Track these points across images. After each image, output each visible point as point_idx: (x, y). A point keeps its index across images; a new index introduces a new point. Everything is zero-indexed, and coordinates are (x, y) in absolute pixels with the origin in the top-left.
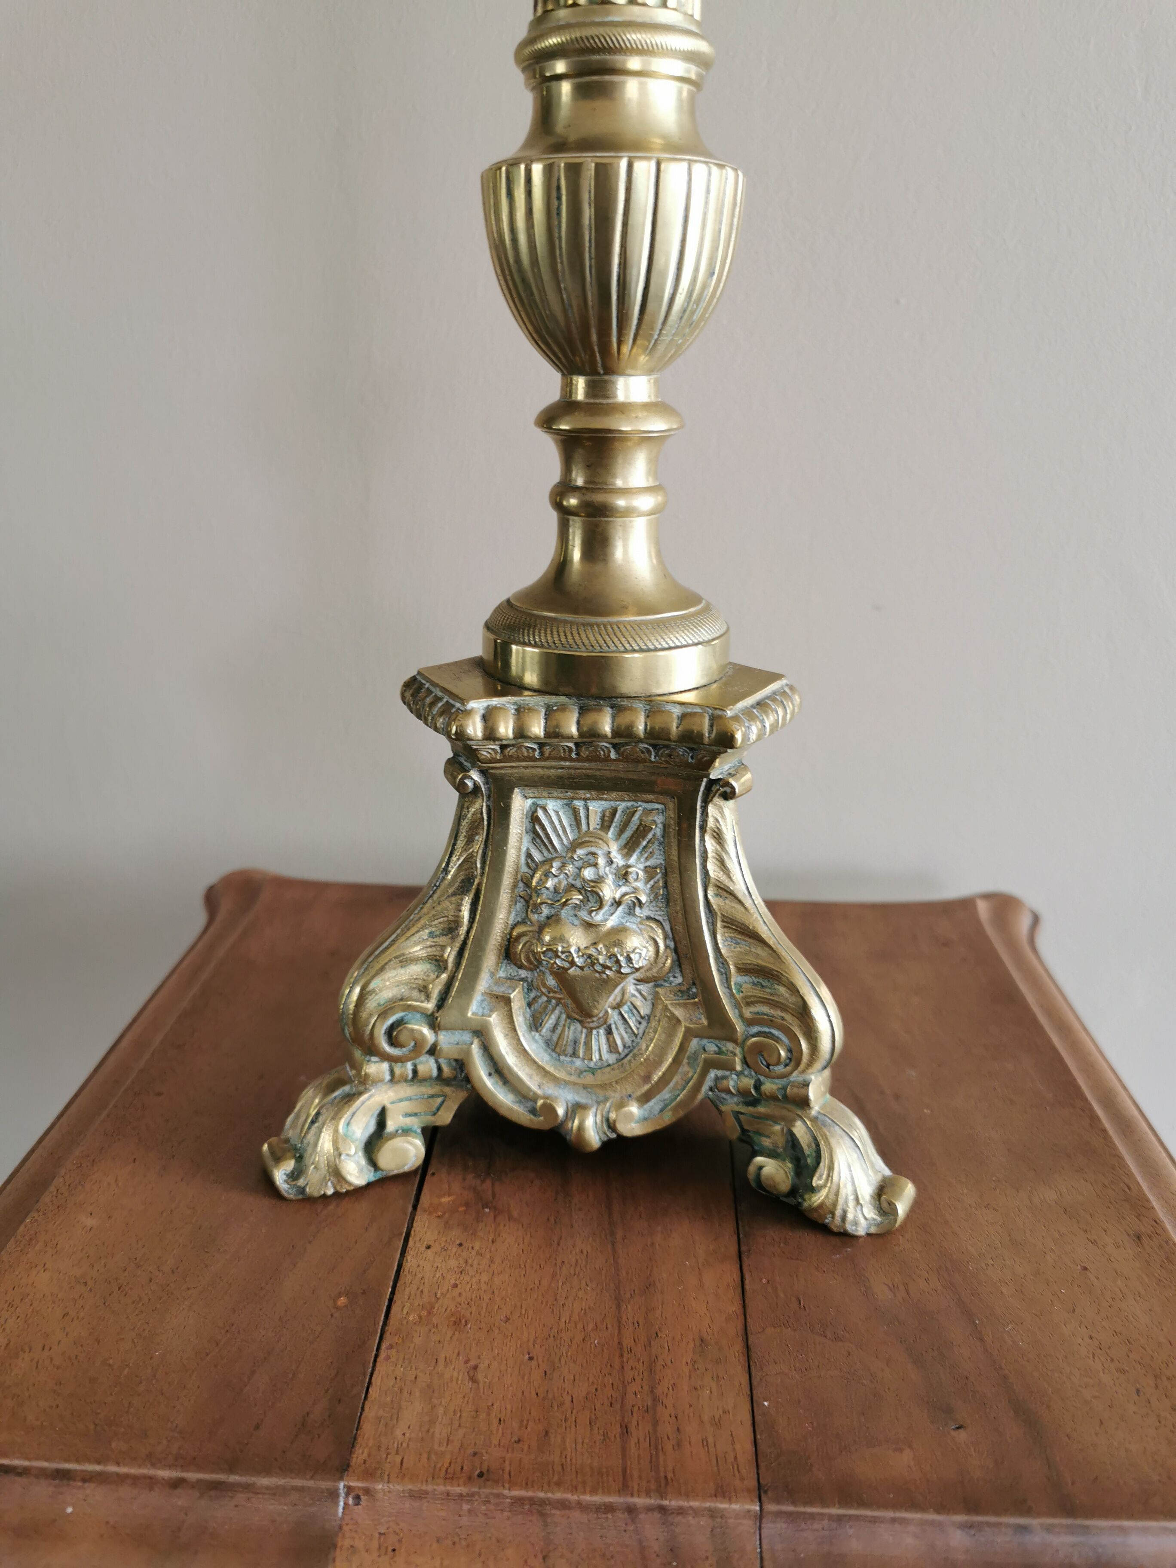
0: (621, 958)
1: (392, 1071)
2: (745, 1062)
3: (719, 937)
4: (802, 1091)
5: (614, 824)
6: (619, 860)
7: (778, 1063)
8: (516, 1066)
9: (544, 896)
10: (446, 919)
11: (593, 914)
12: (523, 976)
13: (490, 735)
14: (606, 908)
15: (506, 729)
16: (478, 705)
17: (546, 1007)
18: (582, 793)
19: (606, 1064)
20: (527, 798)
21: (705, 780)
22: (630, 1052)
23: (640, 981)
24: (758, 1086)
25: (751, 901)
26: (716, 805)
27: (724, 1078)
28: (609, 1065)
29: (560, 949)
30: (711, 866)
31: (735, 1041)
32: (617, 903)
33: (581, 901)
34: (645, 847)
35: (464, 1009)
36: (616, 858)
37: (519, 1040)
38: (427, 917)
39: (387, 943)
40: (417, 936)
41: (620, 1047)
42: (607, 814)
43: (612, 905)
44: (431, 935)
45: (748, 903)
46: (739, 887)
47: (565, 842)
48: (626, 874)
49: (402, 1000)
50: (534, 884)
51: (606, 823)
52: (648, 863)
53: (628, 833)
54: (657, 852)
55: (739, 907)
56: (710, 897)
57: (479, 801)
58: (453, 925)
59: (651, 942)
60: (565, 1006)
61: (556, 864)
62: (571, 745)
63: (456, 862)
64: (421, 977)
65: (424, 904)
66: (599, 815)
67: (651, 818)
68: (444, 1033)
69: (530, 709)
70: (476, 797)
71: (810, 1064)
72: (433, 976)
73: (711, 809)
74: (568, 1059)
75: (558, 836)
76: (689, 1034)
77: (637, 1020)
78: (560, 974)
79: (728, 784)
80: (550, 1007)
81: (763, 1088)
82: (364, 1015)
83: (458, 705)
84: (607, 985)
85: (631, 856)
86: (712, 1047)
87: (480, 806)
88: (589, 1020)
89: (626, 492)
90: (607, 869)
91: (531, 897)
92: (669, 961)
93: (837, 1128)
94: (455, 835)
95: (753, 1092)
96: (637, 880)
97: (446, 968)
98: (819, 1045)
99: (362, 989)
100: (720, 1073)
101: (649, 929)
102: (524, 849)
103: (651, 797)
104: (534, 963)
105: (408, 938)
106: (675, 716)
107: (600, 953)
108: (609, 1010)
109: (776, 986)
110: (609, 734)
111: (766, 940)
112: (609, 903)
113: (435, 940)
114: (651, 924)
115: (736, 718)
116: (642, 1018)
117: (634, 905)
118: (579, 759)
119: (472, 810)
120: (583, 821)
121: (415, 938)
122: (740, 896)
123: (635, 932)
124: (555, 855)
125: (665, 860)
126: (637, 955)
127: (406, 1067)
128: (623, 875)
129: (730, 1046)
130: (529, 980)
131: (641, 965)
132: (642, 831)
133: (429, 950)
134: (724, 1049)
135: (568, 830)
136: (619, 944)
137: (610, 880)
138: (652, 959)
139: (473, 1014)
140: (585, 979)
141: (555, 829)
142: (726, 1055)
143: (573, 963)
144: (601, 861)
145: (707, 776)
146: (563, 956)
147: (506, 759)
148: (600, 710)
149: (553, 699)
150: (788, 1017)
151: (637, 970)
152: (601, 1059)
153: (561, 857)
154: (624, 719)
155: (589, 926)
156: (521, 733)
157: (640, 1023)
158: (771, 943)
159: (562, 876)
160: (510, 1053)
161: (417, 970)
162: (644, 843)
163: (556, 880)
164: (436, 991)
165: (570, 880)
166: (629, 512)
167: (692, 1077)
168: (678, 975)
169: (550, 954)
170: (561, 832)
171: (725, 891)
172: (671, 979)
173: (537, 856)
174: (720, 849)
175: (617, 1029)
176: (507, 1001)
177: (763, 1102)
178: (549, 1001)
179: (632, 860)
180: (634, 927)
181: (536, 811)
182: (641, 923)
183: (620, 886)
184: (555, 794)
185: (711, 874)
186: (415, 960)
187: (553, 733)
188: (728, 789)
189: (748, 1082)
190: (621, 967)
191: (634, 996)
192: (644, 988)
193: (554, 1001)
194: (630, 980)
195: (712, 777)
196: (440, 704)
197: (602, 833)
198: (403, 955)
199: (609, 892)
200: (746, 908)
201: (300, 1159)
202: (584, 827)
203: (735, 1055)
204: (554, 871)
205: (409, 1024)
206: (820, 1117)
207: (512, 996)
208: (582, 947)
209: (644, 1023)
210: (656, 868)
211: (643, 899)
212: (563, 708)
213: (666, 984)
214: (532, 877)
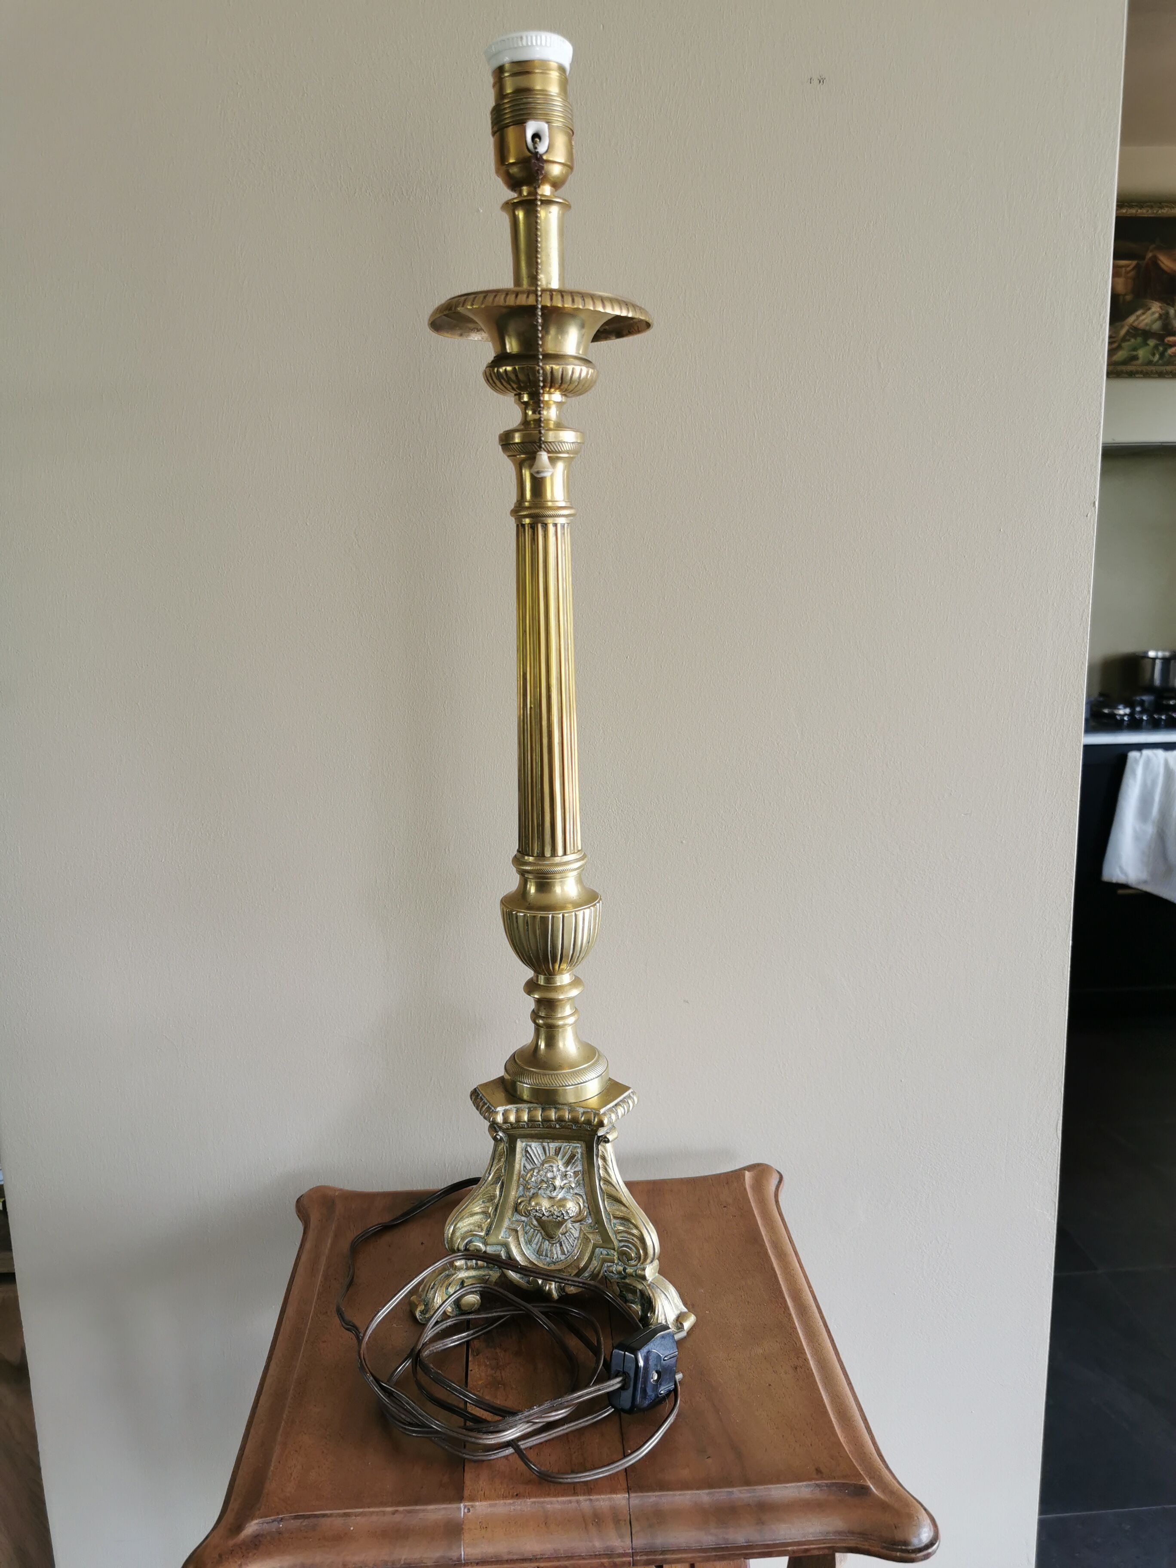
0: (564, 1212)
1: (466, 1264)
2: (619, 1259)
3: (606, 1202)
4: (642, 1273)
5: (560, 1153)
6: (562, 1169)
7: (632, 1260)
8: (521, 1261)
9: (531, 1185)
10: (489, 1195)
11: (552, 1193)
12: (523, 1220)
13: (506, 1121)
14: (557, 1190)
15: (512, 1118)
16: (500, 1109)
17: (533, 1234)
18: (546, 1140)
19: (560, 1260)
20: (523, 1142)
21: (596, 1136)
22: (570, 1254)
23: (574, 1222)
24: (625, 1269)
25: (618, 1186)
26: (602, 1145)
27: (611, 1266)
28: (561, 1261)
29: (538, 1208)
30: (601, 1172)
31: (614, 1249)
32: (562, 1188)
33: (547, 1187)
34: (573, 1163)
35: (497, 1237)
36: (561, 1168)
37: (522, 1249)
38: (481, 1194)
39: (464, 1207)
40: (477, 1203)
41: (566, 1252)
42: (557, 1149)
43: (560, 1188)
44: (483, 1202)
45: (617, 1187)
46: (614, 1181)
47: (540, 1160)
48: (566, 1175)
49: (471, 1231)
50: (527, 1179)
51: (557, 1152)
52: (576, 1170)
53: (567, 1157)
54: (579, 1165)
55: (614, 1189)
56: (601, 1185)
57: (503, 1144)
58: (493, 1198)
59: (577, 1205)
60: (541, 1233)
61: (536, 1171)
62: (540, 1123)
63: (494, 1170)
64: (479, 1221)
65: (481, 1188)
66: (554, 1149)
67: (575, 1151)
68: (489, 1246)
69: (522, 1110)
70: (501, 1142)
71: (645, 1260)
72: (484, 1221)
73: (600, 1147)
74: (544, 1258)
75: (537, 1158)
76: (595, 1247)
77: (573, 1240)
78: (539, 1220)
79: (606, 1137)
80: (535, 1234)
81: (627, 1271)
82: (455, 1239)
83: (493, 1108)
84: (560, 1224)
85: (568, 1167)
86: (605, 1252)
87: (502, 1146)
88: (552, 1240)
89: (562, 1018)
90: (558, 1173)
91: (526, 1185)
92: (586, 1213)
93: (659, 1290)
94: (493, 1158)
95: (623, 1273)
96: (570, 1177)
97: (490, 1217)
98: (648, 1251)
99: (454, 1227)
100: (609, 1264)
101: (576, 1199)
102: (522, 1164)
103: (575, 1142)
104: (527, 1214)
105: (473, 1204)
106: (580, 1113)
107: (554, 1210)
108: (560, 1235)
109: (630, 1225)
110: (554, 1120)
111: (625, 1204)
112: (559, 1188)
113: (485, 1204)
114: (577, 1196)
115: (604, 1114)
116: (575, 1238)
117: (570, 1189)
118: (544, 1128)
119: (500, 1148)
120: (547, 1152)
121: (476, 1204)
122: (614, 1184)
123: (570, 1200)
124: (535, 1166)
125: (583, 1168)
126: (571, 1211)
127: (472, 1262)
128: (565, 1176)
129: (612, 1251)
130: (526, 1221)
131: (572, 1215)
132: (572, 1156)
133: (482, 1209)
134: (610, 1253)
135: (541, 1156)
136: (564, 1206)
137: (559, 1178)
138: (578, 1212)
139: (502, 1237)
140: (550, 1222)
141: (535, 1155)
142: (611, 1256)
143: (544, 1215)
144: (555, 1169)
145: (597, 1135)
146: (539, 1212)
147: (513, 1128)
148: (550, 1110)
149: (532, 1105)
150: (635, 1239)
151: (571, 1217)
152: (558, 1257)
153: (538, 1167)
154: (561, 1113)
155: (551, 1198)
156: (518, 1120)
157: (574, 1241)
158: (627, 1205)
159: (538, 1176)
160: (518, 1255)
161: (477, 1218)
162: (573, 1161)
163: (536, 1178)
164: (485, 1227)
165: (542, 1178)
166: (564, 1025)
167: (597, 1266)
168: (590, 1219)
169: (534, 1211)
170: (538, 1157)
171: (608, 1182)
172: (587, 1221)
173: (529, 1167)
174: (605, 1164)
175: (564, 1243)
176: (517, 1231)
177: (628, 1278)
178: (534, 1231)
179: (569, 1168)
180: (570, 1198)
181: (526, 1148)
182: (573, 1196)
183: (563, 1180)
184: (535, 1141)
185: (602, 1175)
186: (477, 1213)
187: (531, 1120)
188: (606, 1139)
189: (621, 1268)
190: (564, 1216)
191: (571, 1228)
192: (577, 1225)
193: (536, 1231)
194: (569, 1221)
195: (599, 1135)
196: (486, 1107)
197: (556, 1157)
198: (472, 1211)
199: (558, 1183)
200: (617, 1190)
201: (426, 1305)
202: (548, 1154)
203: (614, 1256)
204: (535, 1174)
205: (475, 1242)
206: (652, 1284)
207: (518, 1229)
208: (547, 1208)
209: (576, 1241)
210: (578, 1172)
211: (573, 1185)
212: (535, 1108)
213: (585, 1223)
214: (526, 1176)
